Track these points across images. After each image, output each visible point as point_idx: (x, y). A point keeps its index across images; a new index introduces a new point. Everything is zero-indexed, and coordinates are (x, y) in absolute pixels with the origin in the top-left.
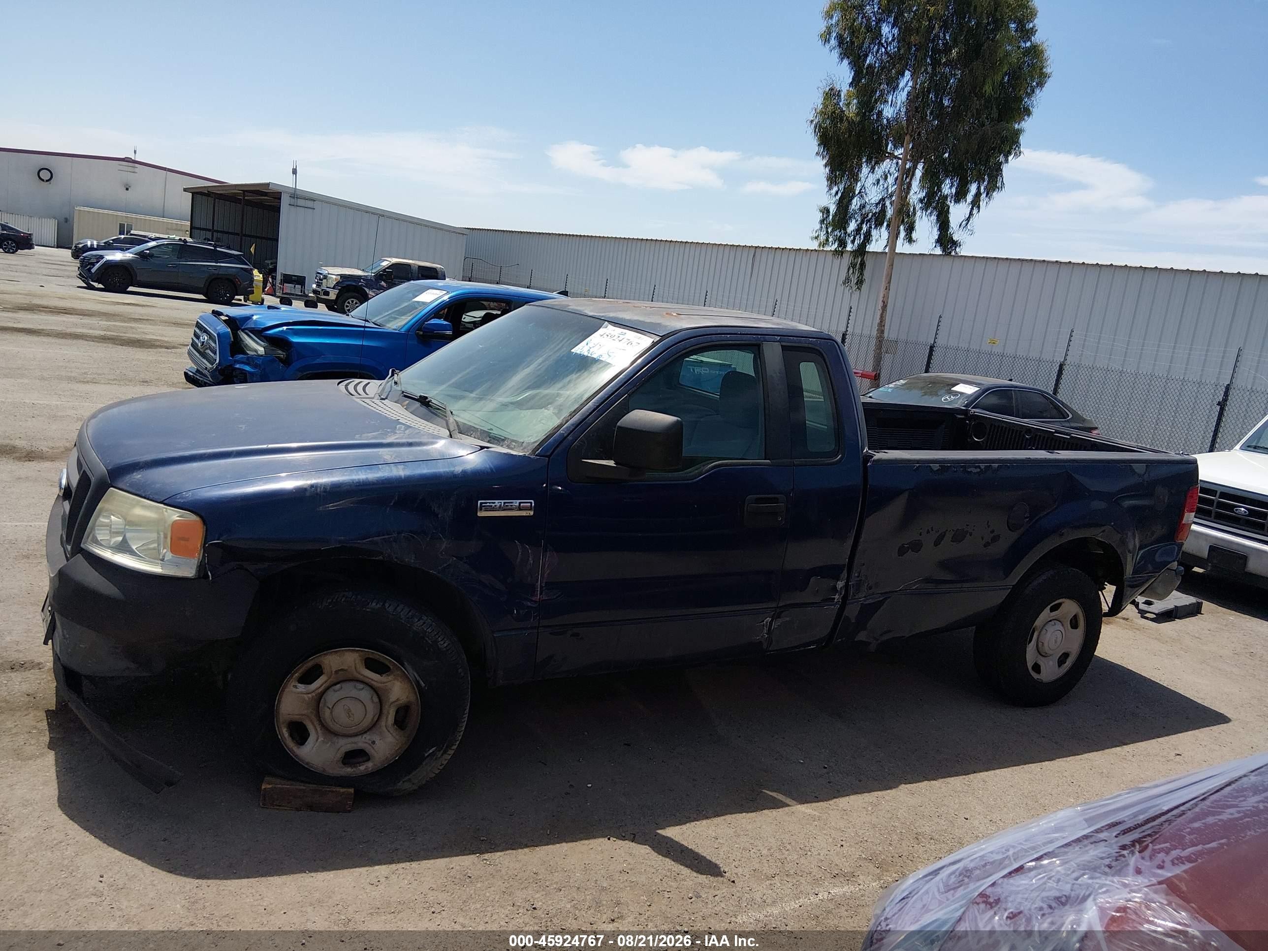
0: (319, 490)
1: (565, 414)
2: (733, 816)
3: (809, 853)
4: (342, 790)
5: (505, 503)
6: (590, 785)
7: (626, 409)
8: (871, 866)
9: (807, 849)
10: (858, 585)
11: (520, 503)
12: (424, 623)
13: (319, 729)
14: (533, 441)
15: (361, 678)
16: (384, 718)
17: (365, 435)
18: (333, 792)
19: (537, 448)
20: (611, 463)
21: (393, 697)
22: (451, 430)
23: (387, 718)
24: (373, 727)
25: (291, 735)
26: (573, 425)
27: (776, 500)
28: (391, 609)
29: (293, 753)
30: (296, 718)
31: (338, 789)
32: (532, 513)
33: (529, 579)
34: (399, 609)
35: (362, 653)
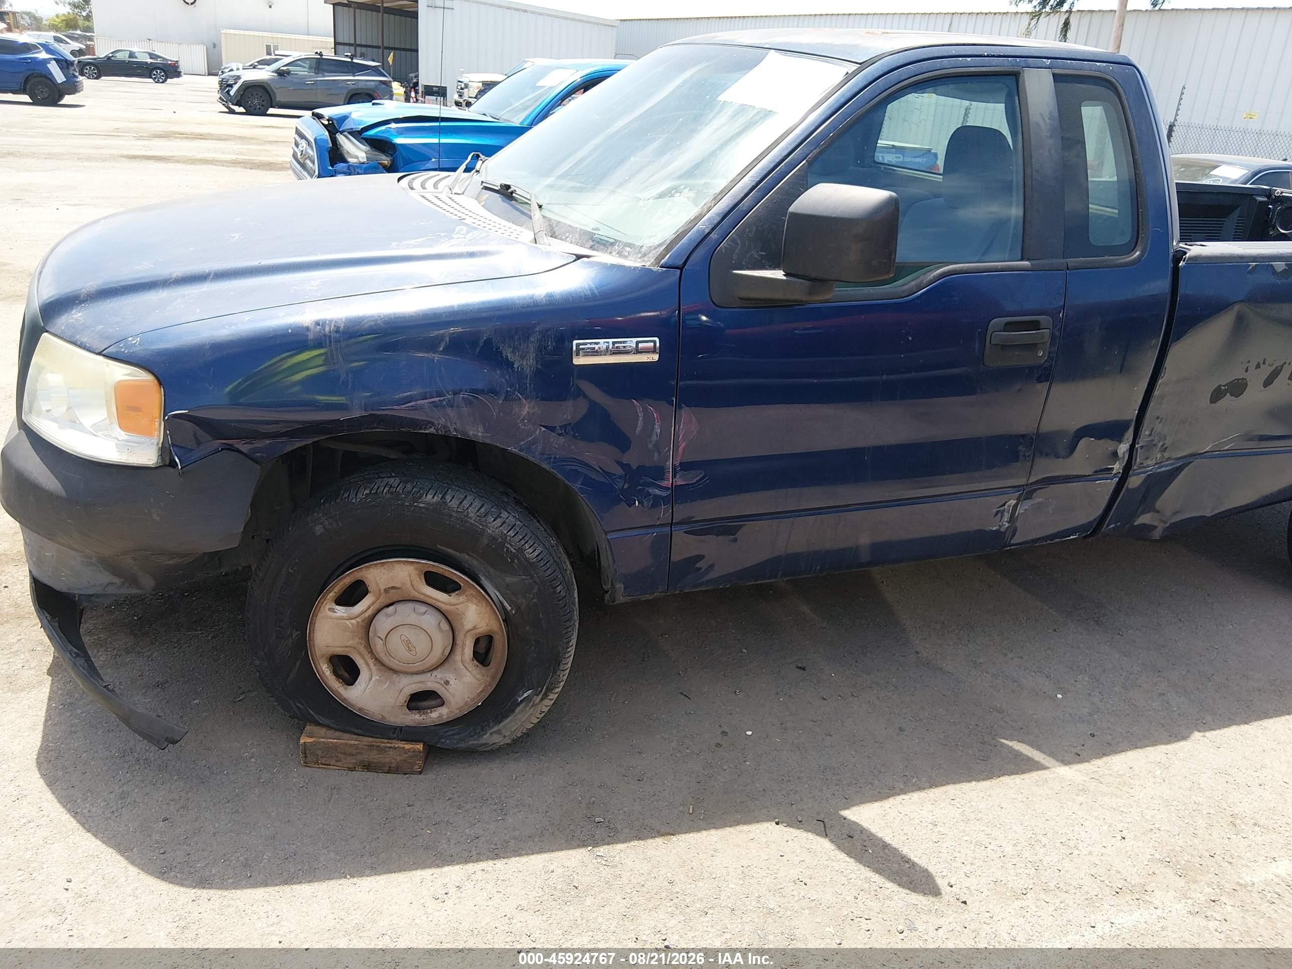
0: (327, 329)
1: (707, 199)
2: (958, 786)
3: (1076, 852)
4: (407, 746)
5: (614, 343)
6: (749, 733)
7: (802, 185)
8: (1170, 872)
9: (1072, 844)
10: (1150, 446)
11: (637, 343)
12: (504, 522)
13: (372, 665)
14: (657, 243)
15: (422, 598)
16: (458, 651)
17: (405, 242)
18: (395, 748)
19: (662, 256)
20: (779, 274)
21: (468, 625)
22: (536, 232)
23: (463, 650)
24: (445, 661)
25: (335, 673)
26: (718, 214)
27: (1035, 325)
28: (454, 504)
29: (340, 696)
30: (340, 651)
31: (401, 744)
32: (656, 357)
33: (656, 455)
34: (466, 503)
35: (417, 566)
